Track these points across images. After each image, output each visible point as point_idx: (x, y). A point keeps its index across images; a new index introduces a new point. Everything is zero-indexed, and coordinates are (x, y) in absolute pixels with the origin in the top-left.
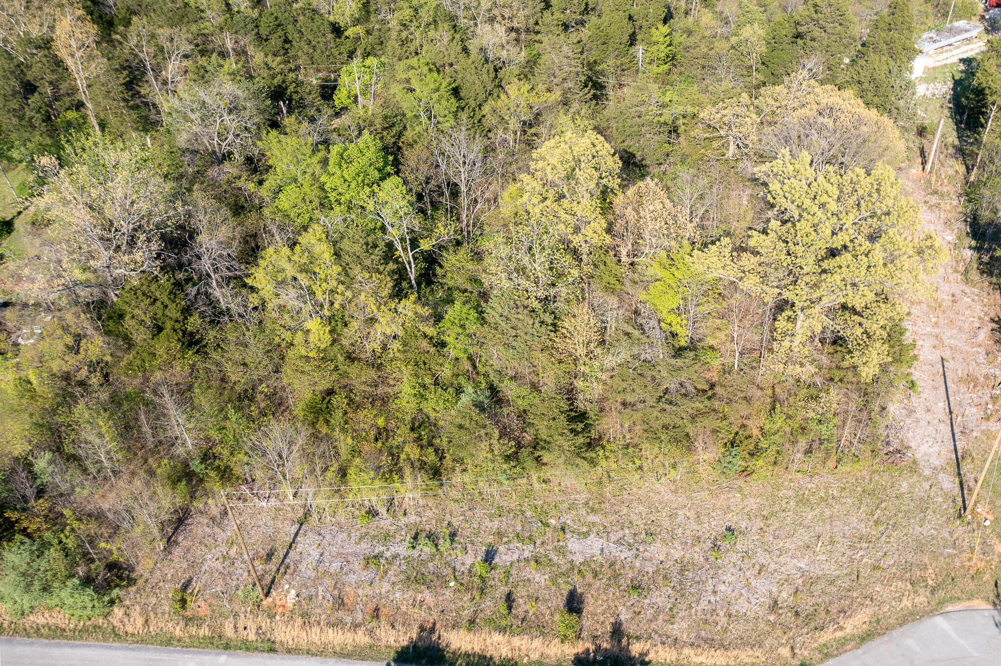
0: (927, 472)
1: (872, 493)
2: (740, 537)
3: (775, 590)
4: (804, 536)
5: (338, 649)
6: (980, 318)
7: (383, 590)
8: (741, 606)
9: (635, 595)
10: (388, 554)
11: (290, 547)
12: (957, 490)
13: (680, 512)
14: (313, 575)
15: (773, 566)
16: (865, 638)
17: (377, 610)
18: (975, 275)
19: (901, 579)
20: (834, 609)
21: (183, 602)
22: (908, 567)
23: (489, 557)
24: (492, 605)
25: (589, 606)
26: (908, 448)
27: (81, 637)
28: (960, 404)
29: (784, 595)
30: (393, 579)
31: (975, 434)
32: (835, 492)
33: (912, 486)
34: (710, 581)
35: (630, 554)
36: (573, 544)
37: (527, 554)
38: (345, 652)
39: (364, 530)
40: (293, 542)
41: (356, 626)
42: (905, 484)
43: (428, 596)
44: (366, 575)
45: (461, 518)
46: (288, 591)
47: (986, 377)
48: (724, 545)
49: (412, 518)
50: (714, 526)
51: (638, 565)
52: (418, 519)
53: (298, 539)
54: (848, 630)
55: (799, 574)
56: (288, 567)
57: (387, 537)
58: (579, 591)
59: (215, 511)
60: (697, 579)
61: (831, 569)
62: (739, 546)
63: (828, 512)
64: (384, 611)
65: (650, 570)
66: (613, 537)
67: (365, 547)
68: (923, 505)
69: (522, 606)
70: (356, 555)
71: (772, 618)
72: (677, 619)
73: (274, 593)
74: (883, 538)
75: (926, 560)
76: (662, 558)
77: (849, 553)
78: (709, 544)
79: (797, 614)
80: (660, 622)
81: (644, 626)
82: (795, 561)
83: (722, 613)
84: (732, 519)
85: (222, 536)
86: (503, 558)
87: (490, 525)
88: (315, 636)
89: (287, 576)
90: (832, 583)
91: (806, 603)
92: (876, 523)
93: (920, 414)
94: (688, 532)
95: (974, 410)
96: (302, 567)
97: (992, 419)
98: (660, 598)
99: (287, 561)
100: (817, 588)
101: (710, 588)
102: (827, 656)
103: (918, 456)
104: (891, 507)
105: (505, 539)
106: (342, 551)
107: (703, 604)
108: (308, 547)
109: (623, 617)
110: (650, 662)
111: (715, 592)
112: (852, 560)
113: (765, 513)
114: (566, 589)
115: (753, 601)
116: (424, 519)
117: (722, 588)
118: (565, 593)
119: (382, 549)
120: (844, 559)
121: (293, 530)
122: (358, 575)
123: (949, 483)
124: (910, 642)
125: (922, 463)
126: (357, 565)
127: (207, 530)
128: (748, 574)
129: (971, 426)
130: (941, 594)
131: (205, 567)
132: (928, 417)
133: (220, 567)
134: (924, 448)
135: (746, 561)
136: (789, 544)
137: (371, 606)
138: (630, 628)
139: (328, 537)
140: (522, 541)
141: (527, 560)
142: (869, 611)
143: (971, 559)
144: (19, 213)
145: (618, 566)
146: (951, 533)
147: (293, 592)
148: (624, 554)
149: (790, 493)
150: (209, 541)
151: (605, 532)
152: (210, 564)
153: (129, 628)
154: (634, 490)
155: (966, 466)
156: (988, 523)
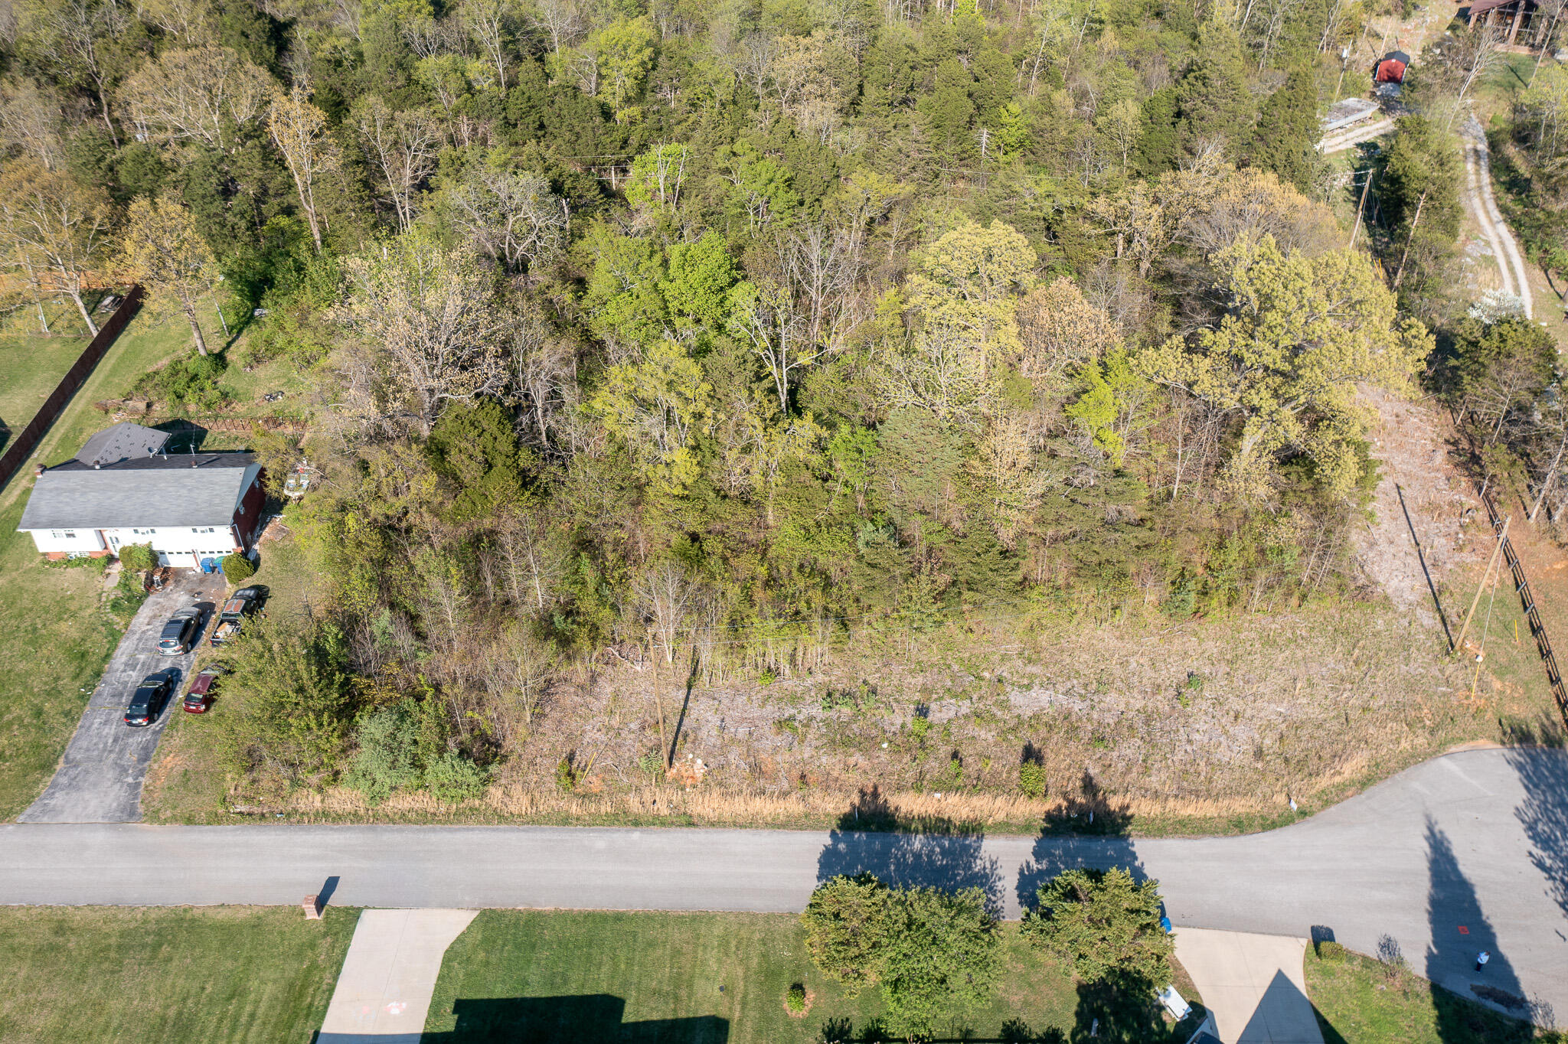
0: (1402, 608)
1: (1346, 632)
2: (1206, 683)
3: (1257, 736)
4: (1279, 680)
5: (769, 820)
6: (1433, 440)
7: (806, 756)
8: (1222, 754)
9: (1100, 748)
10: (801, 717)
11: (683, 714)
12: (1439, 626)
13: (1132, 659)
14: (719, 742)
15: (1249, 713)
16: (1365, 783)
17: (803, 777)
18: (1419, 393)
19: (1395, 719)
20: (1326, 754)
21: (572, 777)
22: (1400, 708)
24: (938, 765)
25: (1051, 760)
26: (1376, 583)
27: (460, 822)
28: (1426, 534)
29: (1268, 741)
30: (815, 743)
31: (1449, 566)
32: (1304, 633)
33: (1388, 623)
34: (1182, 730)
35: (1084, 705)
37: (964, 710)
38: (778, 822)
39: (765, 692)
40: (685, 707)
41: (785, 795)
42: (1380, 622)
43: (857, 758)
44: (781, 740)
45: (878, 675)
46: (693, 761)
47: (1451, 504)
48: (1188, 692)
49: (820, 678)
50: (1173, 672)
51: (1095, 716)
52: (827, 679)
53: (690, 704)
54: (1347, 775)
55: (1281, 719)
56: (686, 736)
57: (794, 699)
58: (1035, 746)
60: (1167, 728)
61: (1315, 713)
62: (1206, 694)
63: (1299, 654)
64: (811, 778)
65: (1112, 721)
66: (1061, 689)
67: (771, 711)
68: (1405, 643)
69: (972, 765)
70: (762, 718)
71: (1259, 765)
72: (1154, 771)
73: (677, 764)
74: (1367, 678)
75: (1419, 699)
76: (1122, 707)
77: (1331, 696)
78: (1172, 692)
79: (1287, 760)
80: (1134, 775)
81: (1118, 779)
82: (1273, 706)
83: (1202, 764)
84: (1193, 665)
85: (596, 705)
86: (937, 716)
87: (913, 681)
88: (739, 806)
89: (688, 746)
90: (1320, 726)
91: (1295, 749)
92: (1356, 663)
93: (1383, 546)
94: (1145, 680)
95: (1443, 541)
96: (703, 734)
97: (1466, 550)
98: (1130, 749)
99: (683, 728)
100: (1304, 733)
101: (1183, 737)
102: (1327, 803)
103: (1389, 591)
104: (1370, 646)
105: (935, 696)
106: (745, 715)
107: (1179, 755)
108: (701, 710)
109: (1092, 772)
110: (1132, 816)
111: (1189, 741)
112: (1337, 703)
113: (1228, 657)
114: (1019, 745)
115: (1236, 749)
116: (833, 678)
117: (1196, 736)
118: (1020, 750)
119: (792, 711)
120: (1328, 702)
121: (682, 694)
122: (770, 739)
123: (1428, 619)
124: (1415, 785)
125: (1395, 601)
126: (768, 730)
127: (577, 699)
128: (1223, 721)
129: (1442, 558)
130: (1441, 734)
131: (587, 740)
132: (1393, 549)
133: (604, 738)
134: (1394, 583)
135: (1218, 708)
136: (1263, 689)
137: (796, 773)
138: (1102, 782)
139: (726, 701)
140: (956, 696)
141: (966, 716)
142: (1366, 754)
143: (1467, 697)
144: (229, 344)
145: (1074, 718)
146: (1442, 671)
147: (699, 761)
148: (1077, 706)
149: (1253, 635)
150: (582, 711)
151: (1050, 683)
152: (591, 735)
153: (513, 808)
154: (1074, 637)
155: (1445, 602)
156: (1480, 659)
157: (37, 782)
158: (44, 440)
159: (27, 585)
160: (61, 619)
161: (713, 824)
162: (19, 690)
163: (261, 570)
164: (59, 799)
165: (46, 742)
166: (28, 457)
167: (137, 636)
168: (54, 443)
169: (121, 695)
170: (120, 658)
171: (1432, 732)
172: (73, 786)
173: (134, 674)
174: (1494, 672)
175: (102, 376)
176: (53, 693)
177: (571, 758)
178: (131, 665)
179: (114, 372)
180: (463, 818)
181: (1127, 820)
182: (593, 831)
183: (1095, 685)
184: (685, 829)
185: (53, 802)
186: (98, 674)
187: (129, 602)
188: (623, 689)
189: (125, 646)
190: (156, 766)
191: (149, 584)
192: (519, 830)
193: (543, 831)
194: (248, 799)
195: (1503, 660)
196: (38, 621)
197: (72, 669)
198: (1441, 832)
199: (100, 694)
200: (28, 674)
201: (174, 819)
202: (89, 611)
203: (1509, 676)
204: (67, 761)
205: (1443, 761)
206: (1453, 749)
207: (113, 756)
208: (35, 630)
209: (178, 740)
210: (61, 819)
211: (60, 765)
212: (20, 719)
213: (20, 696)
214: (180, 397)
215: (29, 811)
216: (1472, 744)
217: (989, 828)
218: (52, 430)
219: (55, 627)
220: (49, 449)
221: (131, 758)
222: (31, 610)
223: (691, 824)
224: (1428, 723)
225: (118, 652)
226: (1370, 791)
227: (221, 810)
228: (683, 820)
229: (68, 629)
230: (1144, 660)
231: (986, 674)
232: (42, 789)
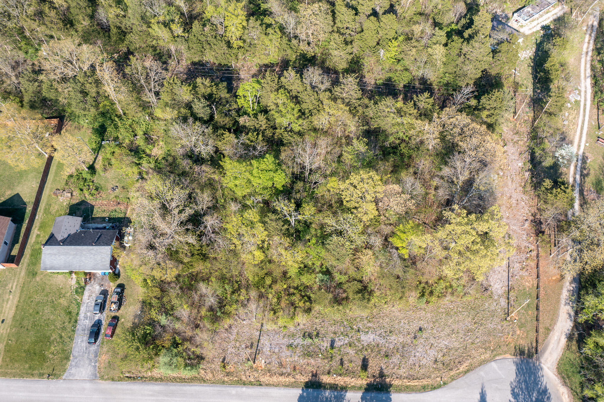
0: (496, 298)
1: (473, 309)
2: (424, 332)
3: (436, 354)
4: (447, 331)
5: (284, 384)
6: (527, 214)
7: (296, 359)
8: (424, 362)
9: (386, 359)
10: (295, 343)
11: (258, 342)
12: (506, 306)
13: (402, 321)
14: (269, 354)
15: (436, 344)
16: (466, 372)
17: (295, 367)
18: (529, 188)
19: (482, 348)
21: (224, 367)
22: (484, 343)
23: (333, 342)
24: (335, 363)
25: (371, 363)
26: (490, 286)
28: (513, 262)
29: (439, 356)
30: (299, 355)
31: (516, 277)
32: (460, 309)
33: (490, 304)
34: (413, 351)
35: (384, 341)
36: (363, 337)
37: (346, 342)
38: (287, 385)
39: (285, 333)
40: (259, 339)
41: (289, 375)
42: (487, 304)
43: (312, 361)
44: (289, 353)
45: (320, 326)
46: (261, 361)
47: (525, 247)
48: (419, 334)
49: (302, 326)
50: (415, 327)
51: (387, 345)
52: (304, 327)
53: (261, 338)
54: (461, 370)
55: (445, 347)
56: (259, 351)
57: (293, 335)
58: (367, 357)
59: (226, 326)
60: (409, 351)
61: (456, 345)
62: (424, 336)
63: (457, 319)
64: (297, 367)
65: (392, 347)
66: (378, 333)
67: (286, 341)
68: (493, 314)
69: (346, 364)
70: (283, 344)
71: (435, 366)
72: (402, 368)
73: (256, 362)
74: (477, 330)
75: (491, 339)
76: (395, 342)
77: (463, 337)
78: (413, 335)
79: (443, 364)
80: (395, 369)
81: (390, 371)
82: (444, 341)
83: (417, 365)
84: (422, 323)
85: (232, 338)
86: (338, 344)
87: (331, 328)
88: (275, 379)
89: (260, 355)
90: (457, 350)
91: (447, 359)
92: (475, 323)
94: (405, 330)
95: (518, 265)
96: (264, 350)
97: (524, 270)
98: (395, 359)
99: (259, 348)
100: (451, 353)
101: (413, 354)
102: (453, 380)
103: (493, 290)
104: (481, 316)
105: (338, 335)
106: (278, 342)
107: (411, 361)
108: (264, 340)
109: (383, 368)
111: (415, 356)
112: (464, 341)
113: (434, 320)
114: (362, 357)
115: (428, 359)
116: (306, 327)
117: (417, 354)
118: (362, 358)
119: (293, 341)
120: (462, 340)
121: (258, 333)
122: (286, 353)
123: (503, 302)
124: (482, 373)
125: (495, 293)
126: (285, 349)
127: (226, 335)
128: (427, 347)
129: (515, 273)
130: (495, 353)
131: (229, 352)
132: (500, 269)
133: (234, 351)
134: (496, 285)
135: (426, 342)
136: (442, 334)
137: (292, 366)
138: (385, 372)
139: (272, 337)
140: (344, 336)
141: (346, 344)
142: (469, 361)
143: (507, 338)
144: (95, 159)
145: (380, 345)
146: (502, 327)
147: (263, 361)
148: (382, 341)
149: (443, 310)
150: (227, 340)
151: (374, 331)
152: (231, 350)
153: (208, 378)
154: (385, 311)
155: (511, 294)
156: (516, 321)
157: (66, 364)
158: (39, 210)
159: (47, 282)
160: (60, 297)
161: (267, 385)
162: (53, 327)
163: (121, 277)
164: (73, 371)
165: (65, 349)
166: (35, 219)
167: (85, 305)
168: (42, 211)
169: (85, 330)
170: (82, 315)
171: (492, 351)
172: (77, 366)
173: (87, 321)
174: (519, 327)
175: (52, 176)
176: (64, 328)
177: (224, 359)
178: (86, 318)
179: (56, 174)
180: (193, 381)
181: (391, 385)
182: (232, 387)
183: (388, 332)
184: (259, 387)
185: (72, 372)
186: (76, 321)
187: (80, 290)
188: (240, 331)
189: (83, 309)
190: (100, 359)
191: (86, 282)
192: (210, 386)
193: (217, 386)
194: (129, 372)
195: (523, 321)
196: (53, 298)
197: (67, 319)
198: (485, 391)
199: (78, 330)
200: (54, 320)
201: (108, 379)
202: (69, 294)
203: (523, 329)
204: (73, 356)
205: (493, 364)
206: (497, 358)
207: (86, 355)
208: (53, 301)
209: (105, 349)
210: (76, 378)
211: (71, 358)
212: (55, 339)
213: (54, 330)
214: (82, 190)
215: (65, 374)
216: (504, 356)
217: (349, 388)
218: (40, 205)
219: (59, 301)
220: (41, 214)
221: (92, 356)
222: (50, 293)
223: (261, 385)
224: (492, 348)
225: (81, 312)
226: (468, 374)
227: (122, 376)
228: (258, 383)
229: (63, 302)
230: (406, 322)
231: (355, 327)
232: (68, 367)
